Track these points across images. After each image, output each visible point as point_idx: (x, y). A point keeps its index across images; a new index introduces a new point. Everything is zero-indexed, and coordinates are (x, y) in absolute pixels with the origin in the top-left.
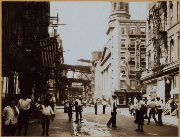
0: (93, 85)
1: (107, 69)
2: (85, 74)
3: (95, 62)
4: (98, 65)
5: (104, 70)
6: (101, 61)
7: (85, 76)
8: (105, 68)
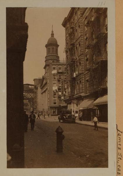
0: (36, 101)
1: (45, 91)
2: (30, 94)
3: (37, 86)
4: (39, 88)
5: (43, 92)
6: (41, 86)
7: (29, 95)
8: (43, 91)
